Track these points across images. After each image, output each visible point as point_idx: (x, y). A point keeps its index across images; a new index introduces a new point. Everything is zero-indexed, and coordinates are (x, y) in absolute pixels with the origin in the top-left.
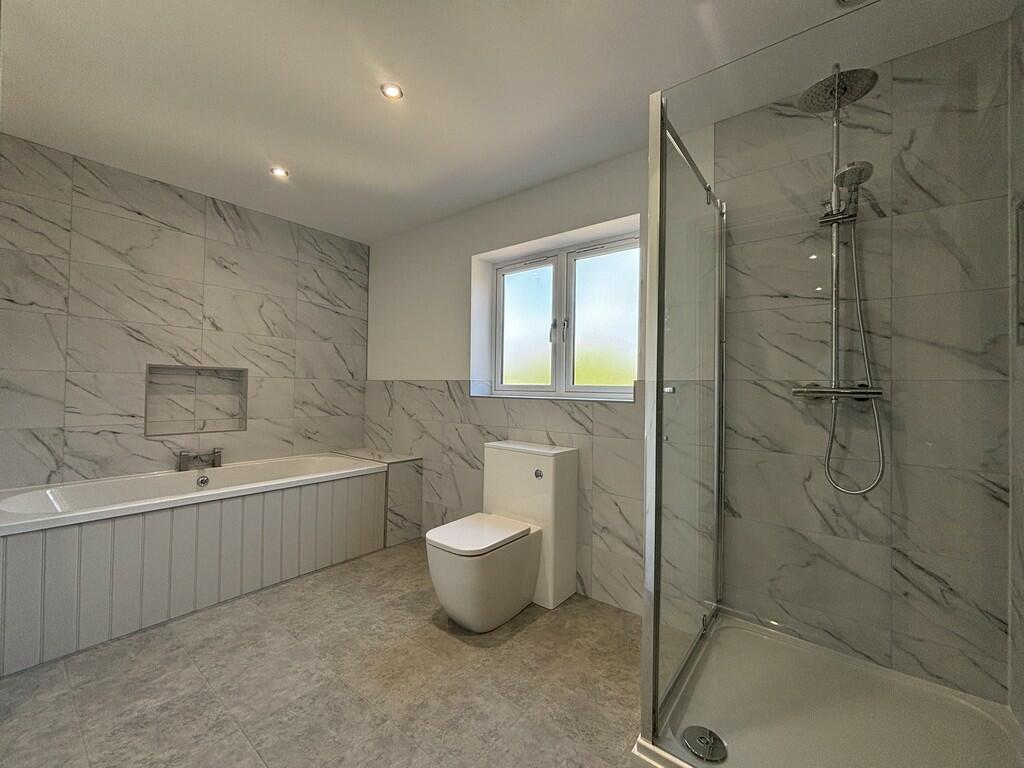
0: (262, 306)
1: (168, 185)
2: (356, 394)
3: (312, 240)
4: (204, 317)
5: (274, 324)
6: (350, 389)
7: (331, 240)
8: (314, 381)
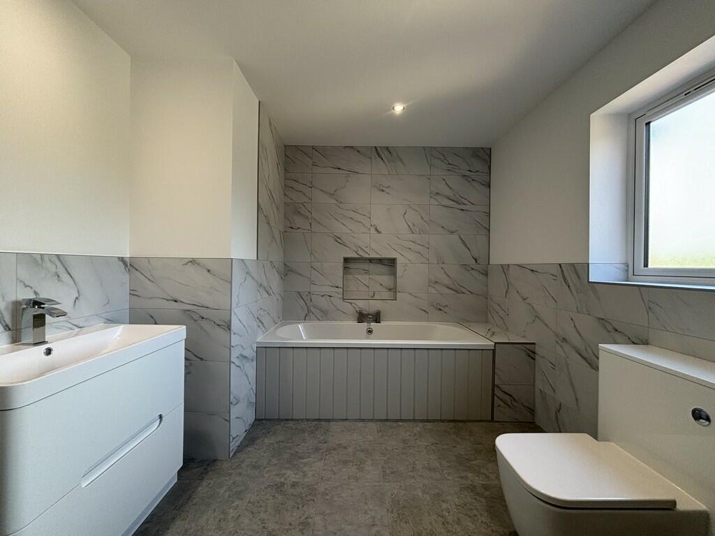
0: (405, 214)
1: (352, 147)
2: (481, 277)
3: (441, 157)
4: (371, 225)
5: (414, 225)
6: (473, 272)
7: (456, 152)
8: (442, 265)
